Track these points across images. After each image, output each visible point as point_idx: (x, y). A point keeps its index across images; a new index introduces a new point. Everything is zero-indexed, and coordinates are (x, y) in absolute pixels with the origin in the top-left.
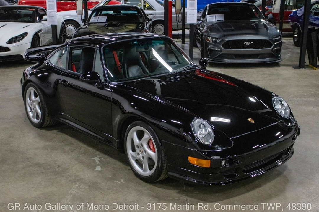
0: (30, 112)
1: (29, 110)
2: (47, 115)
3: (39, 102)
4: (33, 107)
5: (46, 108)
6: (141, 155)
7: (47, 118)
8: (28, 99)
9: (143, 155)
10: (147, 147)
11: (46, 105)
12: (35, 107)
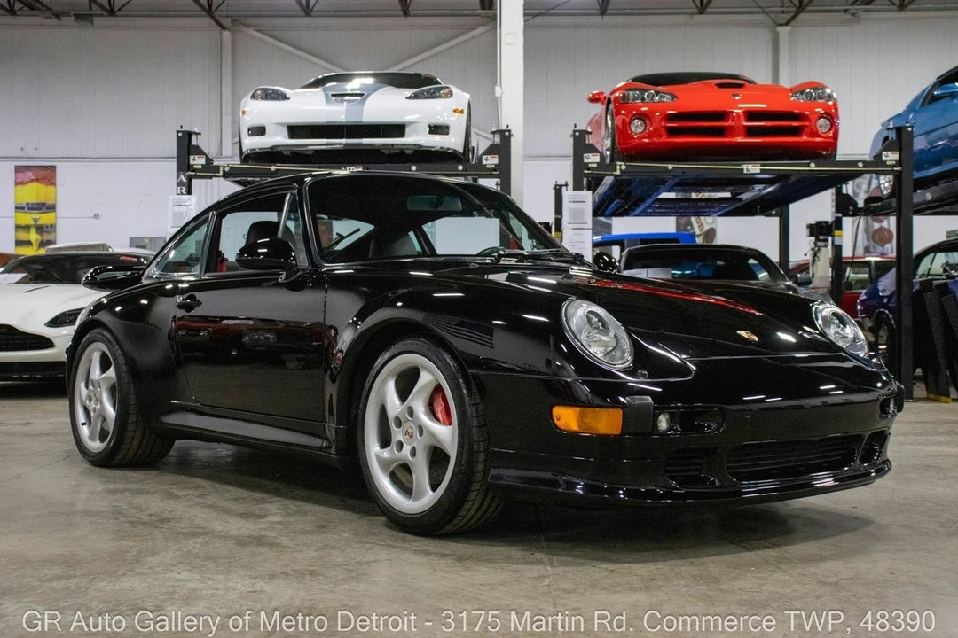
0: (83, 424)
1: (81, 418)
2: (133, 418)
3: (112, 382)
4: (92, 406)
5: (132, 396)
6: (407, 449)
7: (131, 427)
8: (83, 384)
9: (414, 445)
10: (426, 414)
11: (131, 385)
12: (99, 400)
